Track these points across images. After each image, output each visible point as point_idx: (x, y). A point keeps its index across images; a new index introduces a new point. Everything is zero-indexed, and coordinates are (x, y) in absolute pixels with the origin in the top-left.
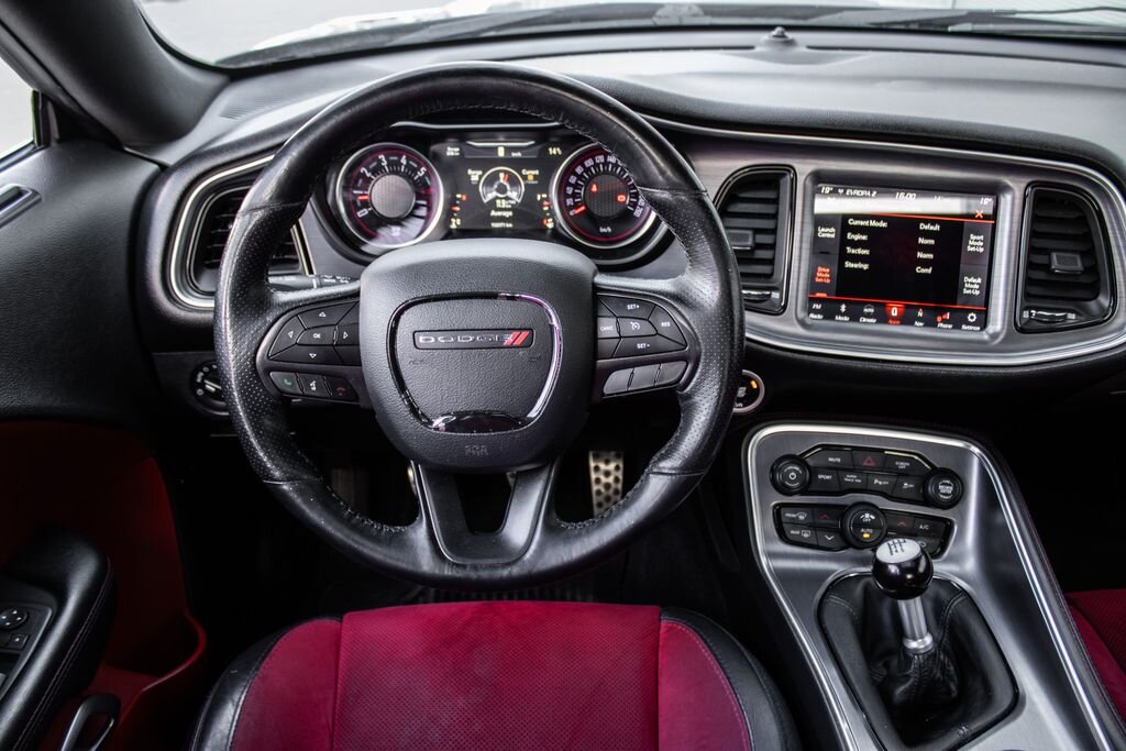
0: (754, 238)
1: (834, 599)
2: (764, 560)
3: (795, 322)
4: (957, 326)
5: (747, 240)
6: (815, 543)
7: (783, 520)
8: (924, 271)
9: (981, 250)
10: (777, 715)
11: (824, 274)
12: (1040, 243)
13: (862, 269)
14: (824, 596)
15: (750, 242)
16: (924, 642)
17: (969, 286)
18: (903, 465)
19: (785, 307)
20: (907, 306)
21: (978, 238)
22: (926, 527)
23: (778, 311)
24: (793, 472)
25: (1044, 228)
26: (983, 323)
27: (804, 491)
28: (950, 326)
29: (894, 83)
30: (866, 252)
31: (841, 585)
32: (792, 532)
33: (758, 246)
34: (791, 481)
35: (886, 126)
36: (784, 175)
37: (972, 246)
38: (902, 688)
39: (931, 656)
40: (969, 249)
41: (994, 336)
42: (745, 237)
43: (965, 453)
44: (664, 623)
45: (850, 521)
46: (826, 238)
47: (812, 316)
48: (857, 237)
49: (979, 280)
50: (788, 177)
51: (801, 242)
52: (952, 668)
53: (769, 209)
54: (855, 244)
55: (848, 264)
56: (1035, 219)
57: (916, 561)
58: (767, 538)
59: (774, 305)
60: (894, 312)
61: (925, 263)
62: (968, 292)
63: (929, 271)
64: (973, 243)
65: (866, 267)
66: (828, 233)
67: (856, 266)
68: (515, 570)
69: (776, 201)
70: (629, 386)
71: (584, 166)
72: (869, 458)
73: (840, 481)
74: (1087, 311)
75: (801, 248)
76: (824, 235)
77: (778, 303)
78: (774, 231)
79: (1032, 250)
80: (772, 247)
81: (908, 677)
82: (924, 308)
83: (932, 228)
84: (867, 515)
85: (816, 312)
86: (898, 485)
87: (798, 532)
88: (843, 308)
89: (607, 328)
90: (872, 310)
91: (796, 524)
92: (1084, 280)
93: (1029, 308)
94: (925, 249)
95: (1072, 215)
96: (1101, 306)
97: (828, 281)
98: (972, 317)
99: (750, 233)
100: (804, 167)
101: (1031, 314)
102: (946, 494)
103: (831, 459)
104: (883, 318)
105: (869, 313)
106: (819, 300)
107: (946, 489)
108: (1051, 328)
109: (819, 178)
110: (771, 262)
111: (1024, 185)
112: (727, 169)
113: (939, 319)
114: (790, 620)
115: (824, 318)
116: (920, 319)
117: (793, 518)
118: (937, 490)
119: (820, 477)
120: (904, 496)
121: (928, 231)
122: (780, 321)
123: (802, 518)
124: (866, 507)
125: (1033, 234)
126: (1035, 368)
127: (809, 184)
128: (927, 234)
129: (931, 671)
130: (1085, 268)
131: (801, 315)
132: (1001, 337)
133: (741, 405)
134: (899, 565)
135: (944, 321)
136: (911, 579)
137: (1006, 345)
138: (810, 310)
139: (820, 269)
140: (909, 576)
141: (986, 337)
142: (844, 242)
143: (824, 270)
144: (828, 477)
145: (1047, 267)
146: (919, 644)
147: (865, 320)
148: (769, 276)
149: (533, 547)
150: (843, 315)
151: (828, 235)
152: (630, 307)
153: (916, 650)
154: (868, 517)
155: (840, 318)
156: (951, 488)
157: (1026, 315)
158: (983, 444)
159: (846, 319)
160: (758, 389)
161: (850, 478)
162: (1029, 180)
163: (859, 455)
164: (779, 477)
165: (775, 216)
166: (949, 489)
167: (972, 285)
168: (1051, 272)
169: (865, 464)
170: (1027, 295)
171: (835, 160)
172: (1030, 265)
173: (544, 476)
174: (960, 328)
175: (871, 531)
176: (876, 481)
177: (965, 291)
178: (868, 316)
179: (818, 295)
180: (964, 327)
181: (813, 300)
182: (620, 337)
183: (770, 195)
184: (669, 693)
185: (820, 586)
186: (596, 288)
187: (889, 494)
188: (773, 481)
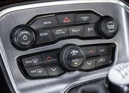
7: (25, 66)
18: (85, 18)
24: (24, 34)
27: (34, 45)
34: (24, 41)
84: (74, 51)
87: (35, 71)
91: (32, 66)
102: (111, 30)
103: (45, 23)
107: (111, 27)
118: (107, 29)
119: (41, 35)
120: (89, 35)
123: (35, 62)
124: (72, 47)
144: (46, 34)
161: (59, 32)
163: (60, 17)
164: (16, 40)
166: (113, 27)
169: (65, 22)
175: (77, 60)
176: (73, 30)
187: (81, 36)
188: (13, 44)
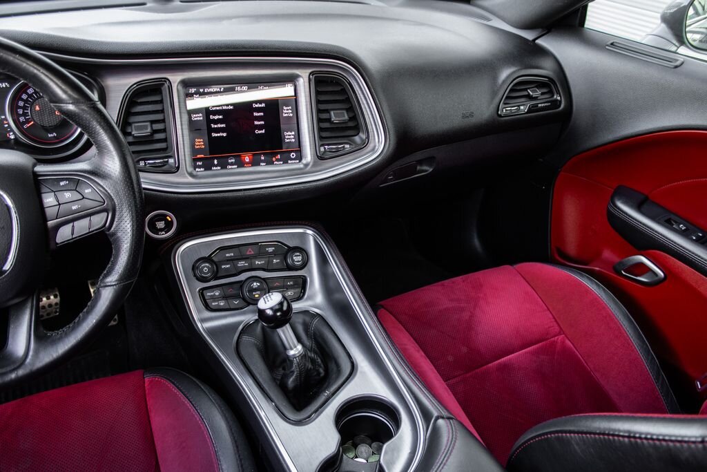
0: (152, 127)
1: (245, 338)
2: (199, 325)
3: (187, 175)
4: (285, 162)
5: (147, 129)
6: (228, 307)
7: (206, 298)
8: (260, 132)
9: (291, 115)
10: (224, 416)
11: (200, 143)
12: (323, 107)
13: (223, 136)
14: (239, 338)
15: (149, 130)
16: (297, 349)
17: (288, 137)
18: (270, 250)
19: (178, 168)
20: (254, 155)
21: (288, 108)
22: (291, 283)
23: (175, 170)
24: (206, 267)
25: (323, 98)
26: (300, 158)
27: (216, 277)
28: (281, 163)
29: (234, 20)
30: (223, 125)
31: (248, 329)
32: (213, 304)
33: (155, 132)
34: (205, 273)
35: (220, 47)
36: (164, 84)
37: (285, 113)
38: (291, 379)
39: (303, 356)
40: (285, 115)
41: (306, 165)
42: (146, 127)
43: (304, 235)
44: (146, 379)
45: (245, 289)
46: (197, 120)
47: (197, 170)
48: (216, 117)
49: (293, 133)
50: (166, 85)
51: (182, 125)
52: (319, 360)
53: (158, 107)
54: (216, 122)
55: (214, 135)
56: (318, 93)
57: (281, 304)
58: (199, 311)
59: (171, 167)
60: (247, 160)
61: (260, 127)
62: (288, 141)
63: (263, 131)
64: (286, 111)
65: (225, 135)
66: (198, 117)
67: (219, 135)
68: (21, 372)
69: (161, 102)
70: (72, 234)
71: (27, 94)
72: (250, 249)
73: (235, 266)
74: (354, 142)
75: (182, 129)
76: (196, 119)
77: (173, 165)
78: (163, 121)
79: (319, 111)
80: (164, 130)
81: (293, 372)
82: (264, 154)
83: (260, 106)
84: (255, 284)
85: (200, 167)
86: (269, 262)
87: (217, 303)
88: (216, 162)
89: (49, 200)
90: (233, 160)
91: (214, 298)
92: (351, 124)
93: (323, 145)
94: (259, 119)
95: (338, 89)
96: (361, 138)
97: (203, 147)
98: (293, 155)
99: (148, 124)
100: (176, 78)
101: (325, 148)
102: (298, 261)
103: (227, 255)
104: (241, 164)
105: (232, 162)
106: (200, 159)
107: (298, 259)
108: (338, 154)
109: (186, 84)
110: (165, 140)
111: (308, 74)
112: (126, 85)
113: (274, 159)
114: (220, 357)
115: (205, 170)
116: (263, 161)
117: (211, 295)
118: (293, 260)
119: (223, 267)
120: (275, 267)
121: (258, 107)
122: (177, 176)
123: (217, 294)
124: (252, 279)
125: (318, 102)
126: (332, 179)
127: (180, 88)
128: (258, 110)
129: (305, 365)
130: (350, 118)
131: (190, 169)
132: (311, 164)
133: (164, 233)
134: (271, 309)
135: (277, 160)
136: (280, 315)
137: (315, 168)
138: (195, 167)
139: (197, 140)
140: (278, 314)
141: (302, 166)
142: (209, 122)
143: (199, 140)
144: (228, 266)
145: (329, 120)
146: (295, 351)
147: (230, 167)
148: (165, 149)
149: (31, 353)
150: (216, 166)
151: (199, 119)
152: (62, 183)
153: (294, 355)
154: (255, 285)
155: (215, 168)
156: (301, 257)
157: (322, 149)
158: (314, 228)
159: (219, 168)
160: (172, 221)
161: (241, 264)
162: (310, 71)
163: (243, 248)
164: (198, 273)
165: (162, 111)
166: (300, 258)
167: (289, 136)
168: (332, 123)
169: (248, 253)
170: (321, 138)
171: (192, 71)
172: (320, 120)
173: (29, 305)
174: (287, 163)
175: (259, 292)
176: (257, 262)
177: (287, 141)
178: (232, 164)
179: (199, 156)
180: (289, 162)
181: (195, 160)
182: (59, 204)
183: (157, 98)
184: (159, 421)
185: (235, 332)
186: (36, 175)
187: (266, 268)
188: (195, 275)
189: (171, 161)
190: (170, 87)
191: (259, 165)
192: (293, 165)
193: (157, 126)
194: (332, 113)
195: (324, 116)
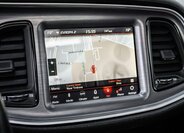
0: (14, 64)
3: (45, 109)
4: (126, 94)
15: (11, 67)
23: (34, 104)
25: (155, 40)
26: (138, 91)
28: (123, 94)
33: (16, 68)
36: (26, 26)
41: (145, 94)
50: (28, 27)
53: (20, 47)
56: (152, 36)
59: (31, 101)
69: (23, 42)
77: (33, 99)
78: (24, 59)
79: (153, 51)
80: (25, 68)
85: (55, 100)
88: (69, 95)
90: (84, 94)
93: (157, 79)
95: (167, 32)
98: (132, 88)
99: (10, 61)
100: (36, 20)
101: (158, 82)
104: (90, 97)
109: (45, 26)
110: (25, 76)
111: (144, 21)
113: (117, 91)
115: (60, 103)
116: (108, 94)
122: (37, 110)
125: (153, 43)
127: (40, 29)
132: (148, 95)
135: (120, 92)
141: (141, 96)
145: (160, 58)
147: (81, 99)
148: (26, 85)
150: (70, 99)
155: (68, 101)
157: (156, 82)
159: (72, 100)
162: (147, 17)
165: (24, 50)
168: (162, 60)
172: (154, 58)
174: (128, 94)
178: (83, 97)
183: (19, 39)
189: (31, 95)
190: (32, 29)
191: (105, 97)
192: (132, 96)
193: (18, 64)
194: (162, 52)
195: (157, 55)
